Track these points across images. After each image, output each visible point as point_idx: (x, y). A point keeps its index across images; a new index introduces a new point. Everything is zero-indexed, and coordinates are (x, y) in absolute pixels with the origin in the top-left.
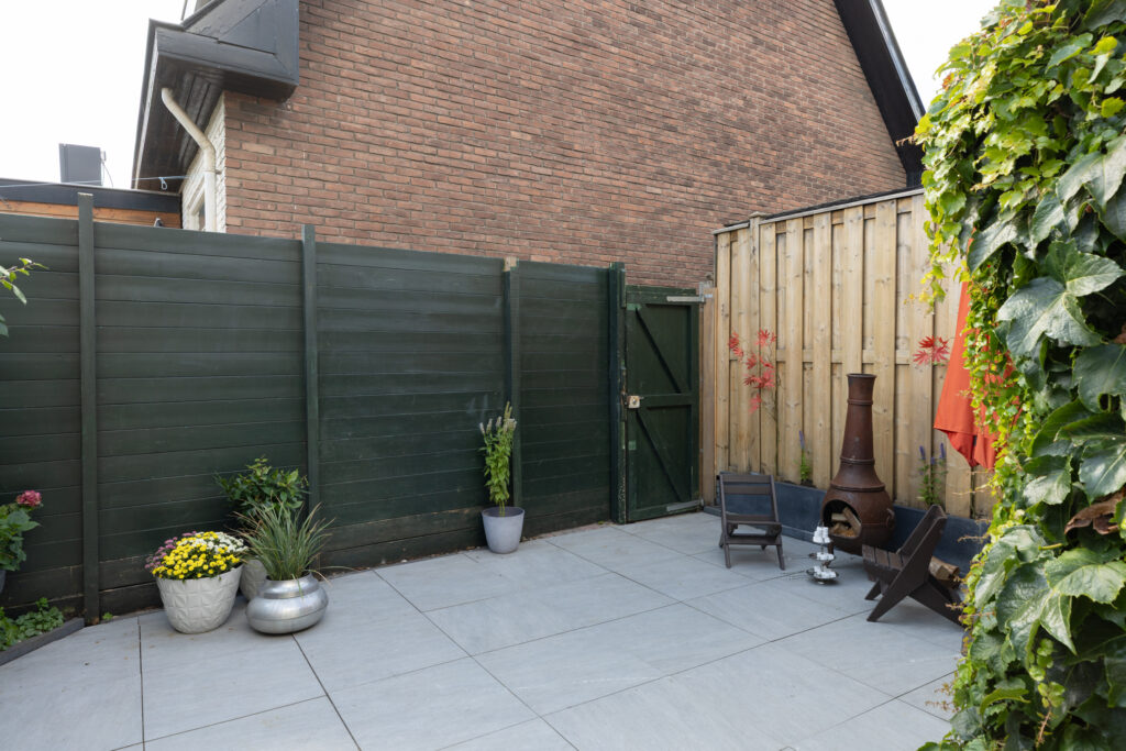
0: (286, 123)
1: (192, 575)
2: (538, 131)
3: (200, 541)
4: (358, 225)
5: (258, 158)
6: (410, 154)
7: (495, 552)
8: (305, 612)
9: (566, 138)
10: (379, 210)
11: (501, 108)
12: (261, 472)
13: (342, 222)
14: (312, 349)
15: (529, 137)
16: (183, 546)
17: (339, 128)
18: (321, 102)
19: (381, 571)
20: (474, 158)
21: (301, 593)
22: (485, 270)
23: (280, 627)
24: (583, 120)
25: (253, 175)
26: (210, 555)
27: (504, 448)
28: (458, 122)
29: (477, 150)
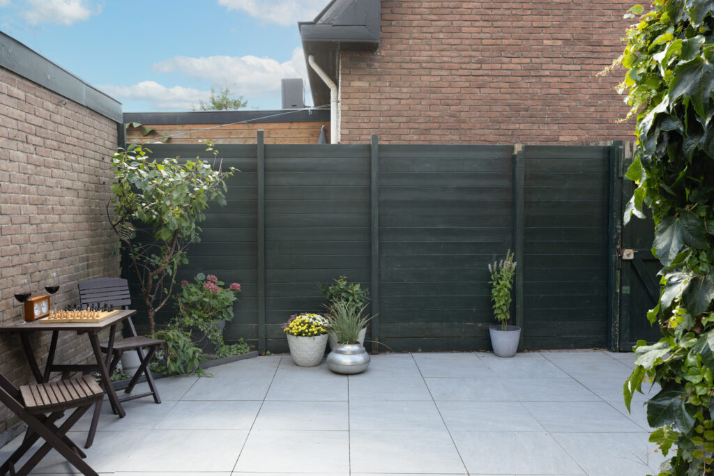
0: (376, 64)
1: (300, 334)
2: (569, 36)
3: (306, 317)
4: (423, 126)
5: (360, 90)
6: (460, 72)
7: (497, 355)
8: (355, 364)
9: (595, 37)
10: (437, 114)
11: (535, 24)
12: (343, 284)
13: (412, 125)
14: (375, 212)
15: (560, 43)
16: (298, 319)
17: (411, 62)
18: (399, 47)
19: (416, 355)
20: (511, 66)
21: (354, 353)
22: (498, 155)
23: (341, 369)
24: (613, 18)
25: (356, 101)
26: (310, 325)
27: (506, 282)
28: (499, 42)
29: (514, 60)
